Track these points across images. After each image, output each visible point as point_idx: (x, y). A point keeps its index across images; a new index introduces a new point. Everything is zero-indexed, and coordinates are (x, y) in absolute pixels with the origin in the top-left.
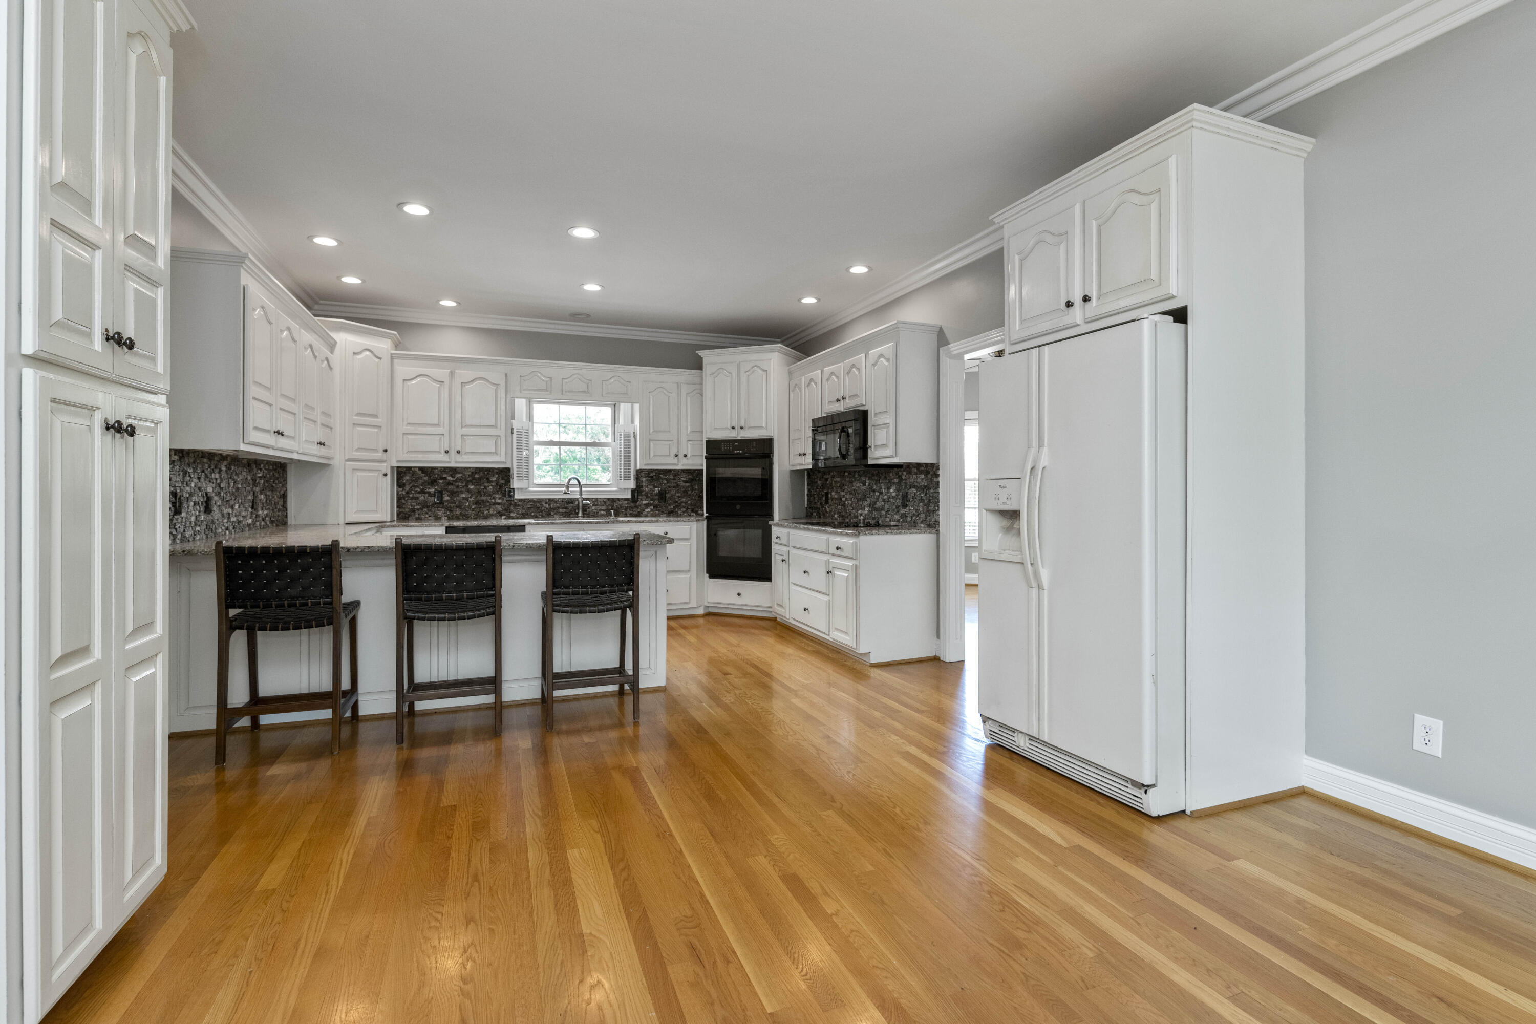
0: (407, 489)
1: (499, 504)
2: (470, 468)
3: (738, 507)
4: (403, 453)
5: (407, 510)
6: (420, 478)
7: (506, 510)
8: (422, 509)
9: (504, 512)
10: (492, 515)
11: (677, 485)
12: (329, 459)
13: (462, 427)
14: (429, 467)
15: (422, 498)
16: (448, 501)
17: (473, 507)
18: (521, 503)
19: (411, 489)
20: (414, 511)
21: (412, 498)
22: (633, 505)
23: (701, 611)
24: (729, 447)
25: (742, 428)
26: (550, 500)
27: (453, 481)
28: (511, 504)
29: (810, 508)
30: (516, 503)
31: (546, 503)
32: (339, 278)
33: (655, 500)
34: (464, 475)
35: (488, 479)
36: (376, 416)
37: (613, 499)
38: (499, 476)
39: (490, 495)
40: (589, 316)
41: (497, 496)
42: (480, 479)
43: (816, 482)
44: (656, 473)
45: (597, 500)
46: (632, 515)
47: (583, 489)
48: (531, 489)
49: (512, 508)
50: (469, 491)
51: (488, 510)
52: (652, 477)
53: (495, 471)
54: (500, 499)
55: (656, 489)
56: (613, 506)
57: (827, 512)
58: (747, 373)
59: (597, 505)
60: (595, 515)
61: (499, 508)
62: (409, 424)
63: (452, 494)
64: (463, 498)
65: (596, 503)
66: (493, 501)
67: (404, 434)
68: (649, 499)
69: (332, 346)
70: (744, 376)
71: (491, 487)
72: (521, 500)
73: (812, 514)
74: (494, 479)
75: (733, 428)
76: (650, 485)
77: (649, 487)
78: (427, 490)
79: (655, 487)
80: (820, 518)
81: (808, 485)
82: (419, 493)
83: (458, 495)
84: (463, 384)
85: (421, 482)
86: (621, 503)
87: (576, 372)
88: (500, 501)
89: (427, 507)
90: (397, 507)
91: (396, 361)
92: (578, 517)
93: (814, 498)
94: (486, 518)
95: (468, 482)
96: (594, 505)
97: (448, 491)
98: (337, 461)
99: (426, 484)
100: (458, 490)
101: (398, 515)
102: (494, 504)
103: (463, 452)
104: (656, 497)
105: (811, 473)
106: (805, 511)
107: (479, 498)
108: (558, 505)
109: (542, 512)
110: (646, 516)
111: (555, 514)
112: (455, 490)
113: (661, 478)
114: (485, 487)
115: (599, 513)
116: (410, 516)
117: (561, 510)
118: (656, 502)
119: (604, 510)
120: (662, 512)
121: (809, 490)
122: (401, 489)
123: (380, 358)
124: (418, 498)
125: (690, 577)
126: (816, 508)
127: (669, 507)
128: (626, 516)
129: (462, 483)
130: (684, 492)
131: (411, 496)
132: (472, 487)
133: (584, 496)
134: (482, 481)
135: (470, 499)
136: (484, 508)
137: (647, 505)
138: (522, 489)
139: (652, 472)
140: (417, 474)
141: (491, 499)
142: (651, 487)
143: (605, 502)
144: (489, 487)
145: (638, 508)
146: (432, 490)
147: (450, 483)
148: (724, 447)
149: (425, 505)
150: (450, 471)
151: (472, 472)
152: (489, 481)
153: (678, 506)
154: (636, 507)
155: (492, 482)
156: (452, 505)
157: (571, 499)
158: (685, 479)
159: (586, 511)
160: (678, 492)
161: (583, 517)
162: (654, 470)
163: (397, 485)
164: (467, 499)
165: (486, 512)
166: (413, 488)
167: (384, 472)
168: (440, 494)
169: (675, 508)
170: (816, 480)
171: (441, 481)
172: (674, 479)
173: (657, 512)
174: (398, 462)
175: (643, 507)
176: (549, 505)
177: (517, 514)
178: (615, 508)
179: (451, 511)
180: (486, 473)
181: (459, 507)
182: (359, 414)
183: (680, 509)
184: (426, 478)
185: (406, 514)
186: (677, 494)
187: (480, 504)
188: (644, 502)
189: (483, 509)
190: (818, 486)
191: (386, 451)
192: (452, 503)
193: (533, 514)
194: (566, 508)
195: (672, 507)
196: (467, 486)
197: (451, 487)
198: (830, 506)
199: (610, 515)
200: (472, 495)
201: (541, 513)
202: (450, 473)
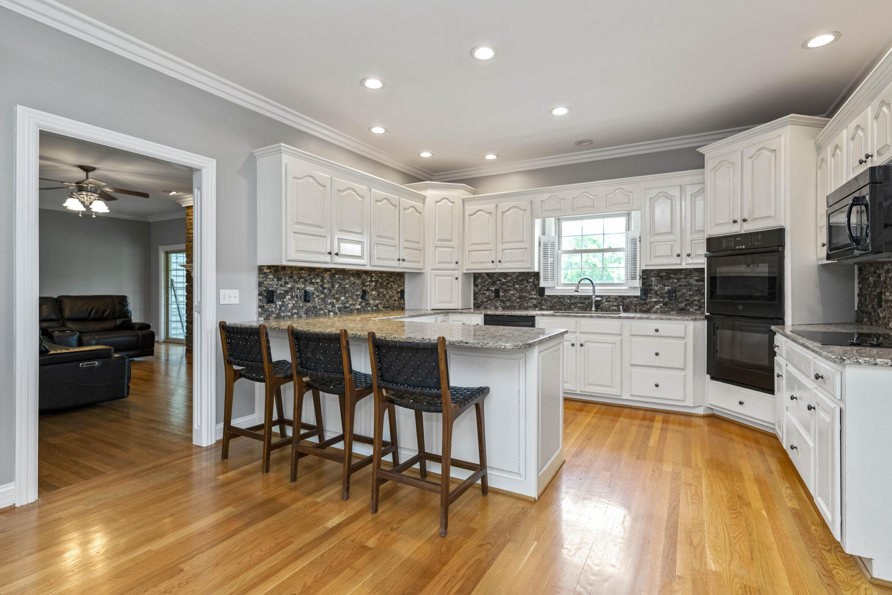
0: (479, 288)
1: (534, 299)
2: (516, 273)
3: (741, 307)
4: (469, 264)
5: (479, 302)
6: (486, 280)
7: (539, 303)
8: (487, 301)
9: (538, 305)
10: (530, 307)
11: (689, 284)
12: (421, 269)
13: (502, 244)
14: (492, 273)
15: (488, 294)
16: (502, 296)
17: (518, 301)
18: (549, 299)
19: (481, 288)
20: (483, 302)
21: (482, 294)
22: (642, 302)
23: (700, 411)
24: (731, 243)
25: (745, 220)
26: (571, 296)
27: (505, 282)
28: (543, 299)
29: (861, 311)
30: (546, 298)
31: (568, 299)
32: (419, 154)
33: (665, 297)
34: (512, 278)
35: (527, 280)
36: (451, 241)
37: (624, 296)
38: (534, 278)
39: (529, 292)
40: (591, 142)
41: (533, 293)
42: (522, 280)
43: (868, 278)
44: (666, 273)
45: (609, 297)
46: (642, 311)
47: (596, 288)
48: (557, 288)
49: (543, 302)
50: (515, 289)
51: (527, 303)
52: (662, 277)
53: (532, 274)
54: (535, 295)
55: (667, 288)
56: (623, 303)
57: (880, 318)
58: (752, 159)
59: (610, 301)
60: (607, 310)
61: (535, 302)
62: (472, 244)
63: (505, 291)
64: (512, 294)
65: (609, 299)
66: (531, 296)
67: (469, 251)
68: (659, 297)
69: (423, 199)
70: (748, 163)
71: (529, 287)
72: (549, 296)
73: (862, 319)
74: (531, 280)
75: (735, 222)
76: (660, 284)
77: (658, 285)
78: (491, 288)
79: (665, 286)
80: (872, 325)
81: (859, 283)
82: (486, 290)
83: (508, 292)
84: (503, 212)
85: (487, 283)
86: (631, 300)
87: (584, 190)
88: (535, 297)
89: (490, 300)
90: (474, 300)
91: (466, 203)
92: (591, 311)
93: (866, 299)
94: (526, 309)
95: (515, 282)
96: (606, 301)
97: (502, 289)
98: (427, 271)
99: (490, 284)
100: (509, 288)
101: (474, 305)
102: (531, 299)
103: (503, 261)
104: (667, 295)
105: (863, 268)
106: (855, 315)
107: (522, 294)
108: (577, 300)
109: (564, 305)
110: (655, 312)
111: (575, 308)
112: (507, 288)
113: (671, 277)
114: (526, 286)
115: (611, 309)
116: (481, 305)
117: (579, 305)
118: (666, 300)
119: (615, 306)
120: (672, 309)
121: (860, 289)
122: (476, 288)
123: (454, 203)
124: (485, 294)
125: (685, 375)
126: (867, 313)
127: (680, 305)
128: (636, 311)
129: (511, 283)
130: (696, 290)
131: (482, 292)
132: (517, 286)
133: (596, 294)
134: (524, 282)
135: (516, 295)
136: (525, 301)
137: (656, 303)
138: (550, 288)
139: (662, 272)
140: (485, 278)
141: (529, 295)
142: (661, 286)
143: (616, 299)
144: (528, 286)
145: (647, 305)
146: (494, 289)
147: (503, 284)
148: (726, 243)
149: (489, 299)
150: (504, 275)
151: (517, 276)
152: (528, 282)
153: (691, 304)
154: (646, 304)
155: (530, 282)
156: (505, 299)
157: (588, 296)
158: (697, 278)
159: (599, 306)
160: (690, 291)
161: (596, 311)
162: (664, 270)
163: (474, 285)
164: (513, 295)
165: (526, 305)
166: (483, 287)
167: (457, 276)
168: (497, 292)
169: (686, 305)
170: (867, 276)
171: (498, 282)
172: (685, 278)
173: (667, 309)
174: (467, 270)
175: (652, 304)
176: (570, 300)
177: (547, 306)
178: (626, 304)
179: (504, 303)
180: (526, 276)
181: (509, 300)
182: (439, 240)
183: (692, 307)
184: (490, 280)
185: (479, 304)
186: (689, 293)
187: (522, 299)
188: (654, 300)
189: (525, 303)
190: (869, 284)
191: (457, 263)
192: (505, 298)
193: (558, 307)
194: (583, 303)
195: (683, 305)
196: (514, 285)
197: (504, 287)
198: (884, 310)
199: (619, 310)
200: (517, 292)
201: (564, 307)
202: (504, 277)
